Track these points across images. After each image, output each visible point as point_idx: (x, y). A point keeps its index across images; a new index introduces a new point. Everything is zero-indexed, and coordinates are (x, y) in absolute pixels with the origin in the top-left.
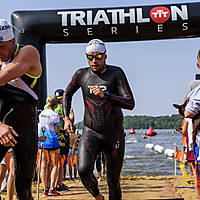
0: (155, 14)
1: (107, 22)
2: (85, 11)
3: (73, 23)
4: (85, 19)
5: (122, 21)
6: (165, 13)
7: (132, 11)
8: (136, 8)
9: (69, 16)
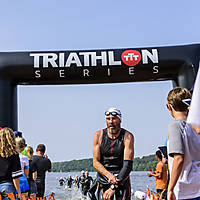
0: (127, 57)
1: (79, 65)
2: (58, 53)
3: (45, 65)
4: (57, 61)
5: (94, 64)
6: (136, 57)
7: (104, 54)
8: (107, 51)
9: (41, 58)
